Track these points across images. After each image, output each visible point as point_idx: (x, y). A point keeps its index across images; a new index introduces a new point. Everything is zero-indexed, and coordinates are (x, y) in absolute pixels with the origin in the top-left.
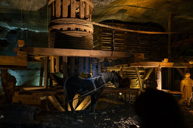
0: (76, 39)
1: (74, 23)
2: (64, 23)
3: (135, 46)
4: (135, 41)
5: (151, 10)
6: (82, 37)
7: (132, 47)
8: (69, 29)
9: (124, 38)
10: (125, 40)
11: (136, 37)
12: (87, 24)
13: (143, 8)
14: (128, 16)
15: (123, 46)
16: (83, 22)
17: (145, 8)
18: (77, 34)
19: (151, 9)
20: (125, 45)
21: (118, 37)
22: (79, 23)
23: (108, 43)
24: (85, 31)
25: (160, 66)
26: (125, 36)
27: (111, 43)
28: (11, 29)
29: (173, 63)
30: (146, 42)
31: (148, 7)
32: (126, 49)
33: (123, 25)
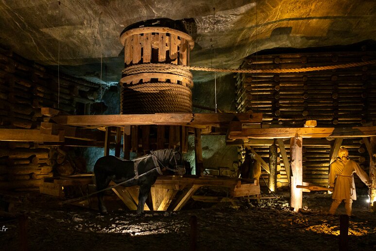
0: (149, 97)
1: (146, 71)
2: (133, 73)
3: (328, 94)
4: (327, 85)
5: (340, 19)
6: (160, 92)
7: (319, 97)
8: (141, 82)
9: (300, 81)
10: (303, 85)
11: (330, 76)
12: (170, 69)
13: (320, 18)
14: (302, 37)
15: (299, 97)
16: (163, 68)
17: (325, 18)
18: (151, 89)
19: (339, 17)
20: (302, 95)
21: (287, 80)
22: (155, 70)
23: (264, 93)
24: (168, 81)
25: (297, 135)
26: (302, 77)
27: (272, 94)
28: (110, 84)
29: (333, 129)
30: (356, 84)
31: (329, 15)
32: (304, 102)
33: (298, 56)
